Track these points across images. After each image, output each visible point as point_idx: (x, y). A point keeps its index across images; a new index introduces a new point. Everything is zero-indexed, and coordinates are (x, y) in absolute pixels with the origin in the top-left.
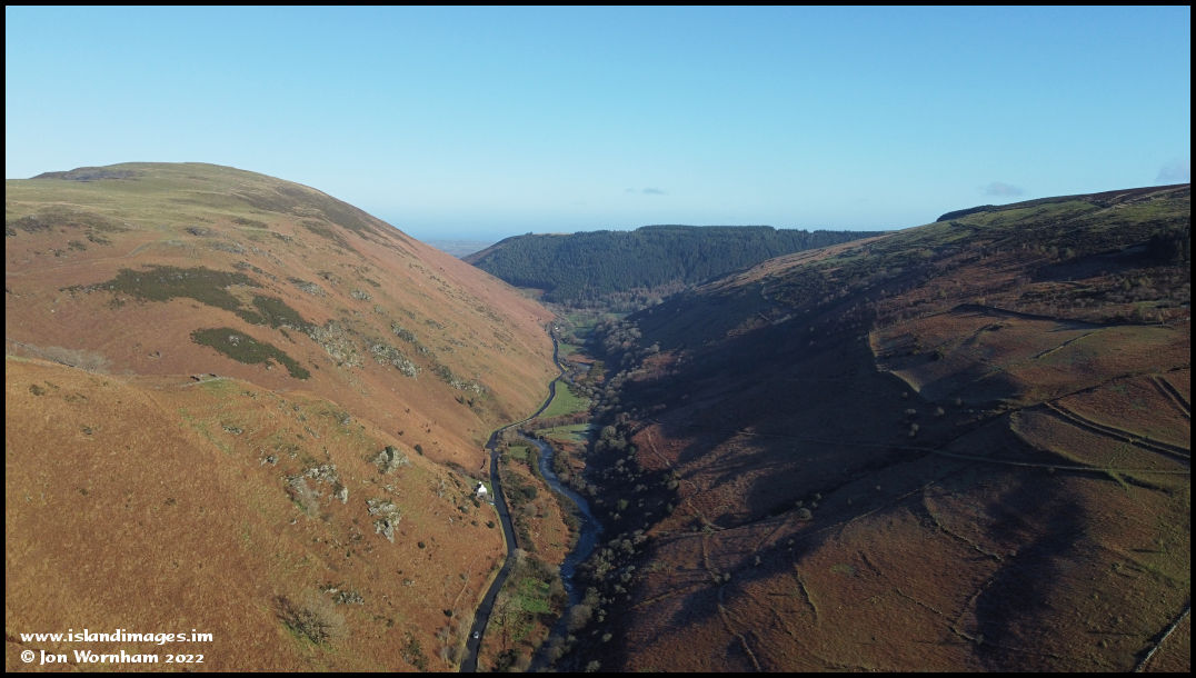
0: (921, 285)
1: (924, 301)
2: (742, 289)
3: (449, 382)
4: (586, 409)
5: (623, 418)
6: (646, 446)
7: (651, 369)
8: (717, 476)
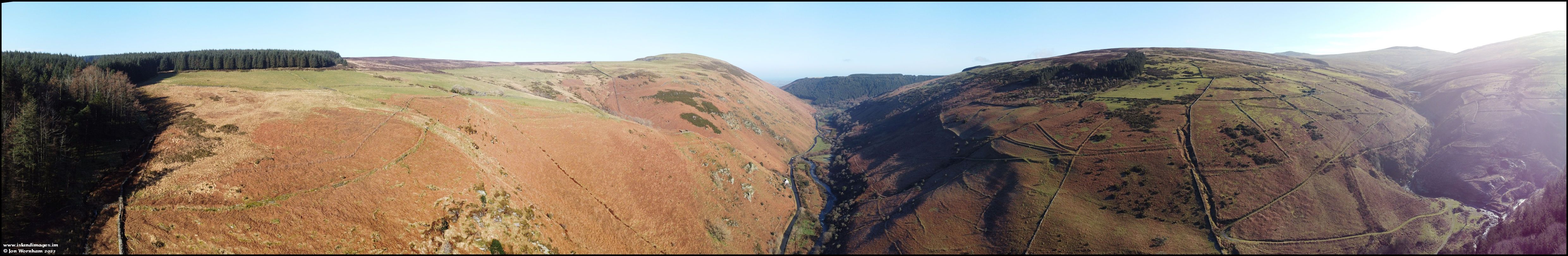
0: (958, 95)
1: (959, 101)
2: (891, 98)
3: (774, 137)
4: (829, 149)
5: (844, 152)
6: (854, 163)
7: (856, 131)
8: (883, 175)
